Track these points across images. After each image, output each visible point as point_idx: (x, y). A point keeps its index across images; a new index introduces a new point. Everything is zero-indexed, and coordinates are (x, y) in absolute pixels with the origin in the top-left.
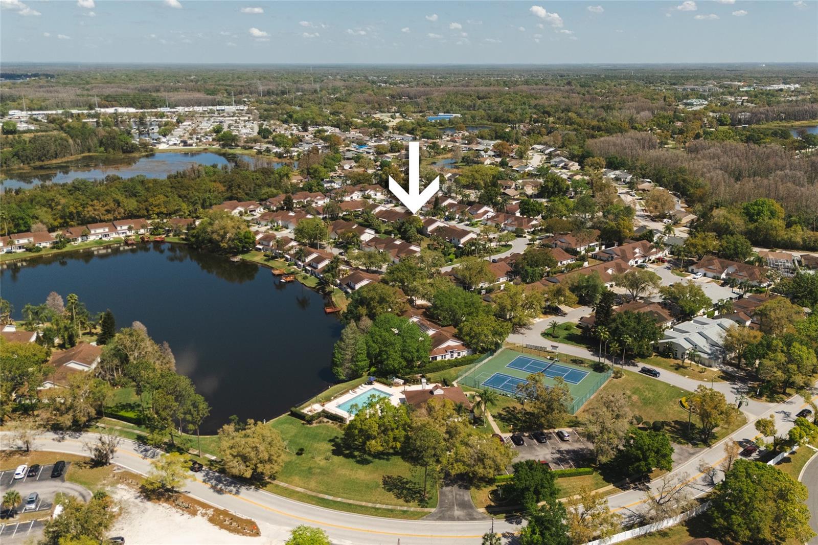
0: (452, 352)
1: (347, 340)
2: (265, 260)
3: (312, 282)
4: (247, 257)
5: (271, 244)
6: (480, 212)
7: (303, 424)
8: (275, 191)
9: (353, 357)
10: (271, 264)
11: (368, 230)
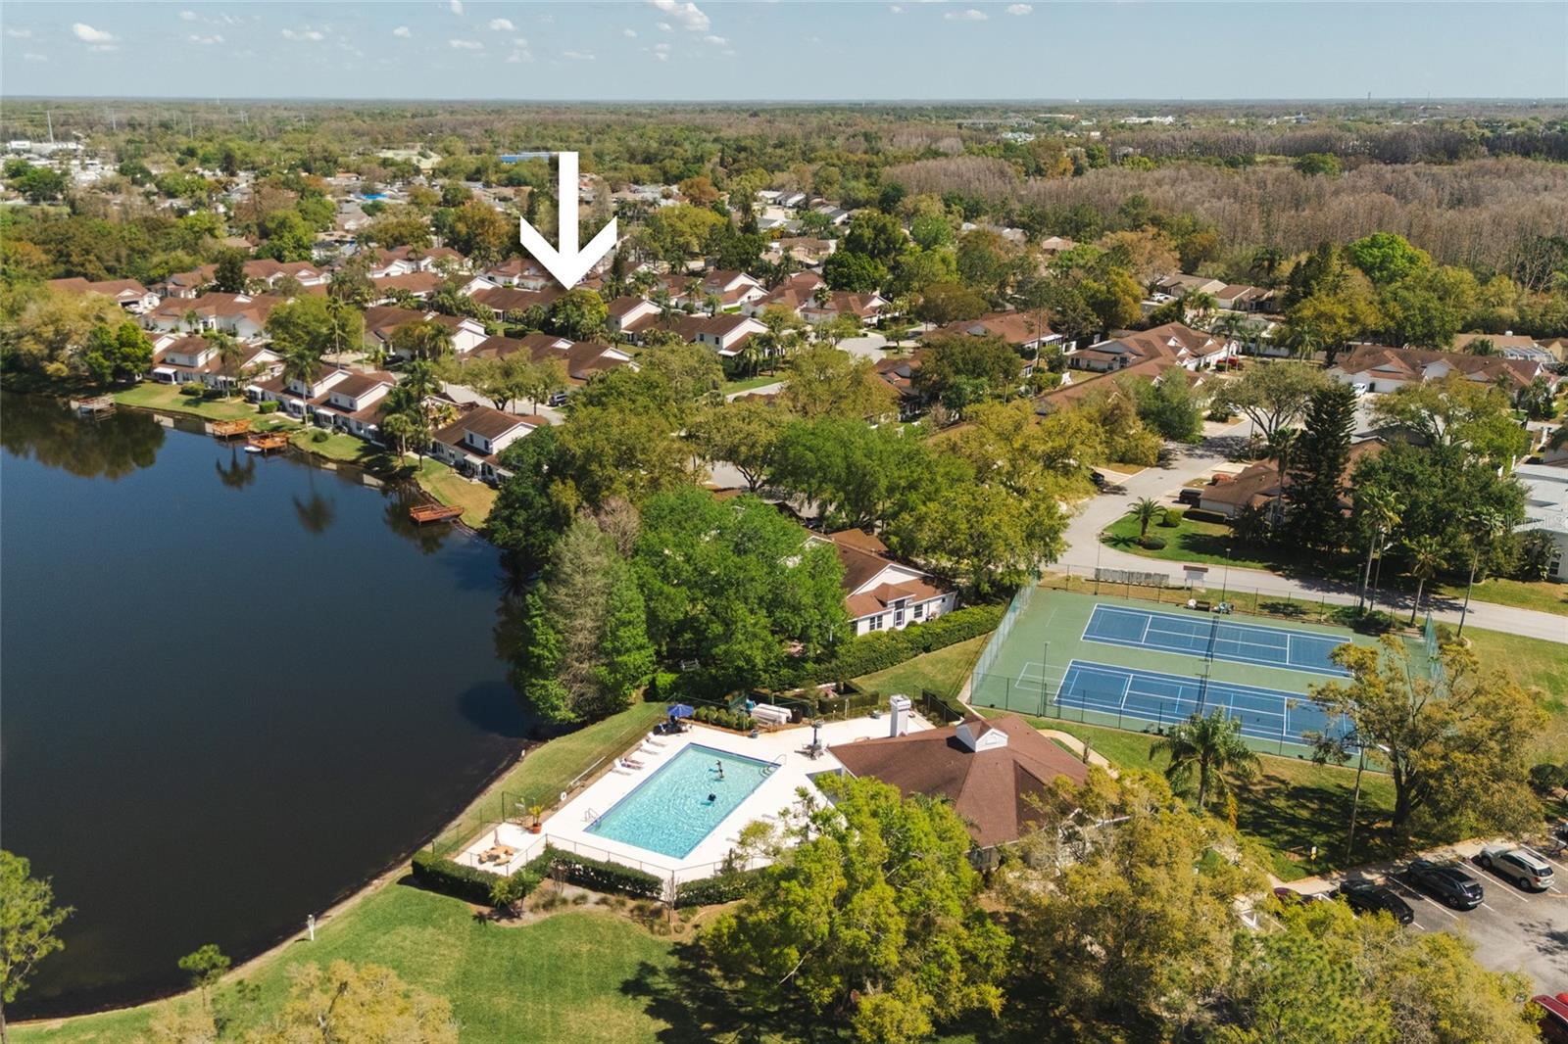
0: (900, 605)
1: (578, 579)
2: (187, 403)
3: (343, 448)
4: (132, 399)
5: (201, 360)
6: (728, 288)
7: (480, 918)
8: (187, 260)
9: (602, 638)
10: (204, 410)
11: (467, 324)
